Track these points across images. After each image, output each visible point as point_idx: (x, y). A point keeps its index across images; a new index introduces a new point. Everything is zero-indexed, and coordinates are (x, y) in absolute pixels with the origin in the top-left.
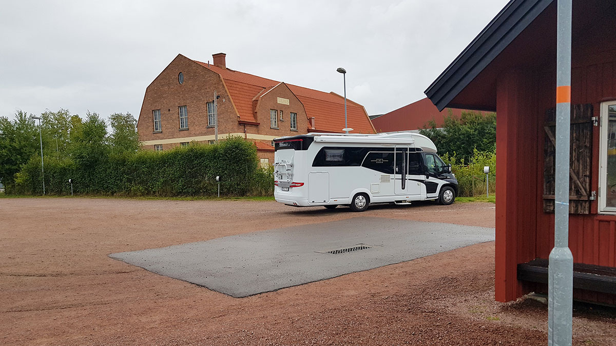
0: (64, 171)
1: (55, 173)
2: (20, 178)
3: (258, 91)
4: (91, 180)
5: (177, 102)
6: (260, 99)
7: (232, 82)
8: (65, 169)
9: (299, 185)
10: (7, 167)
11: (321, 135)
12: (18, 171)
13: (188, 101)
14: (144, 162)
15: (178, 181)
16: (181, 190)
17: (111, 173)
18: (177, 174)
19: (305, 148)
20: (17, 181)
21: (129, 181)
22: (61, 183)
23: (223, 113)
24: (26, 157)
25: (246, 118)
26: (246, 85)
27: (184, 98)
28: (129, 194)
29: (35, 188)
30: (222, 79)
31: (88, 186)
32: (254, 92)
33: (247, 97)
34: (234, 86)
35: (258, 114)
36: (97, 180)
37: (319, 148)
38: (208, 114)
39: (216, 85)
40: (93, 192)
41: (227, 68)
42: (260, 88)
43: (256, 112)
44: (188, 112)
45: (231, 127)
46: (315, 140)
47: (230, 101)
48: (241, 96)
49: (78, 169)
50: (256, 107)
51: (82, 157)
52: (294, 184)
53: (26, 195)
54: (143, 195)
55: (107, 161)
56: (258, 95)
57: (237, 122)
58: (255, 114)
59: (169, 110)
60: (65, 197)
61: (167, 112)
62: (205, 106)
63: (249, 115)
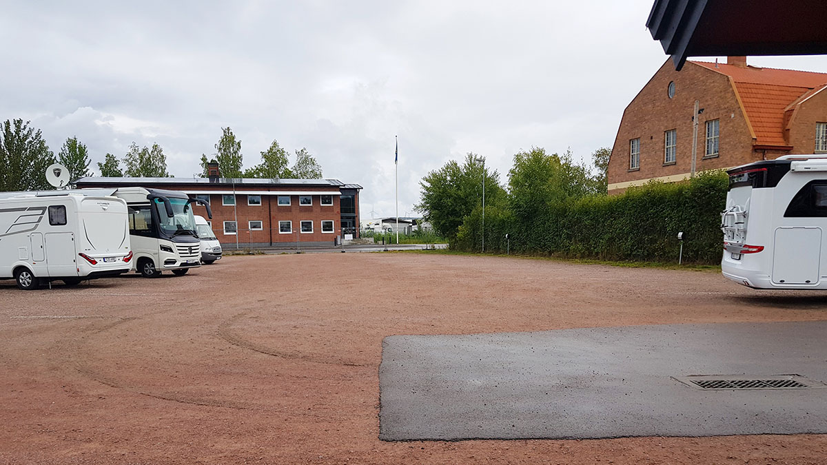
0: (503, 224)
1: (493, 226)
2: (462, 231)
3: (798, 94)
4: (528, 236)
5: (663, 125)
6: (797, 107)
7: (751, 86)
8: (504, 222)
9: (755, 250)
10: (451, 218)
11: (807, 160)
12: (461, 223)
13: (679, 122)
14: (587, 213)
15: (626, 239)
16: (629, 252)
17: (550, 226)
18: (626, 229)
19: (772, 183)
20: (459, 235)
21: (569, 237)
22: (498, 239)
23: (730, 135)
24: (470, 208)
25: (768, 139)
26: (775, 88)
27: (673, 118)
28: (568, 255)
29: (475, 244)
30: (733, 84)
31: (525, 243)
32: (789, 98)
33: (775, 106)
34: (754, 91)
35: (791, 131)
36: (534, 236)
37: (802, 182)
38: (707, 138)
39: (723, 93)
40: (530, 250)
41: (749, 66)
42: (802, 90)
43: (789, 130)
44: (677, 138)
45: (739, 156)
46: (792, 167)
47: (742, 115)
48: (763, 105)
49: (516, 221)
50: (788, 121)
51: (520, 207)
52: (747, 249)
53: (466, 252)
54: (583, 257)
55: (547, 212)
56: (797, 101)
57: (751, 148)
58: (785, 133)
59: (652, 138)
60: (501, 255)
61: (648, 141)
62: (703, 127)
63: (775, 135)
